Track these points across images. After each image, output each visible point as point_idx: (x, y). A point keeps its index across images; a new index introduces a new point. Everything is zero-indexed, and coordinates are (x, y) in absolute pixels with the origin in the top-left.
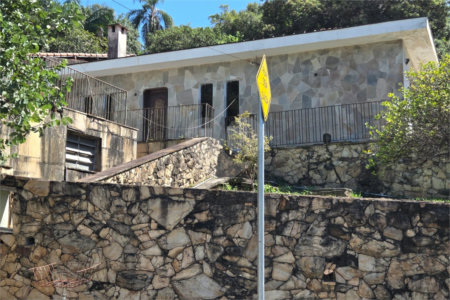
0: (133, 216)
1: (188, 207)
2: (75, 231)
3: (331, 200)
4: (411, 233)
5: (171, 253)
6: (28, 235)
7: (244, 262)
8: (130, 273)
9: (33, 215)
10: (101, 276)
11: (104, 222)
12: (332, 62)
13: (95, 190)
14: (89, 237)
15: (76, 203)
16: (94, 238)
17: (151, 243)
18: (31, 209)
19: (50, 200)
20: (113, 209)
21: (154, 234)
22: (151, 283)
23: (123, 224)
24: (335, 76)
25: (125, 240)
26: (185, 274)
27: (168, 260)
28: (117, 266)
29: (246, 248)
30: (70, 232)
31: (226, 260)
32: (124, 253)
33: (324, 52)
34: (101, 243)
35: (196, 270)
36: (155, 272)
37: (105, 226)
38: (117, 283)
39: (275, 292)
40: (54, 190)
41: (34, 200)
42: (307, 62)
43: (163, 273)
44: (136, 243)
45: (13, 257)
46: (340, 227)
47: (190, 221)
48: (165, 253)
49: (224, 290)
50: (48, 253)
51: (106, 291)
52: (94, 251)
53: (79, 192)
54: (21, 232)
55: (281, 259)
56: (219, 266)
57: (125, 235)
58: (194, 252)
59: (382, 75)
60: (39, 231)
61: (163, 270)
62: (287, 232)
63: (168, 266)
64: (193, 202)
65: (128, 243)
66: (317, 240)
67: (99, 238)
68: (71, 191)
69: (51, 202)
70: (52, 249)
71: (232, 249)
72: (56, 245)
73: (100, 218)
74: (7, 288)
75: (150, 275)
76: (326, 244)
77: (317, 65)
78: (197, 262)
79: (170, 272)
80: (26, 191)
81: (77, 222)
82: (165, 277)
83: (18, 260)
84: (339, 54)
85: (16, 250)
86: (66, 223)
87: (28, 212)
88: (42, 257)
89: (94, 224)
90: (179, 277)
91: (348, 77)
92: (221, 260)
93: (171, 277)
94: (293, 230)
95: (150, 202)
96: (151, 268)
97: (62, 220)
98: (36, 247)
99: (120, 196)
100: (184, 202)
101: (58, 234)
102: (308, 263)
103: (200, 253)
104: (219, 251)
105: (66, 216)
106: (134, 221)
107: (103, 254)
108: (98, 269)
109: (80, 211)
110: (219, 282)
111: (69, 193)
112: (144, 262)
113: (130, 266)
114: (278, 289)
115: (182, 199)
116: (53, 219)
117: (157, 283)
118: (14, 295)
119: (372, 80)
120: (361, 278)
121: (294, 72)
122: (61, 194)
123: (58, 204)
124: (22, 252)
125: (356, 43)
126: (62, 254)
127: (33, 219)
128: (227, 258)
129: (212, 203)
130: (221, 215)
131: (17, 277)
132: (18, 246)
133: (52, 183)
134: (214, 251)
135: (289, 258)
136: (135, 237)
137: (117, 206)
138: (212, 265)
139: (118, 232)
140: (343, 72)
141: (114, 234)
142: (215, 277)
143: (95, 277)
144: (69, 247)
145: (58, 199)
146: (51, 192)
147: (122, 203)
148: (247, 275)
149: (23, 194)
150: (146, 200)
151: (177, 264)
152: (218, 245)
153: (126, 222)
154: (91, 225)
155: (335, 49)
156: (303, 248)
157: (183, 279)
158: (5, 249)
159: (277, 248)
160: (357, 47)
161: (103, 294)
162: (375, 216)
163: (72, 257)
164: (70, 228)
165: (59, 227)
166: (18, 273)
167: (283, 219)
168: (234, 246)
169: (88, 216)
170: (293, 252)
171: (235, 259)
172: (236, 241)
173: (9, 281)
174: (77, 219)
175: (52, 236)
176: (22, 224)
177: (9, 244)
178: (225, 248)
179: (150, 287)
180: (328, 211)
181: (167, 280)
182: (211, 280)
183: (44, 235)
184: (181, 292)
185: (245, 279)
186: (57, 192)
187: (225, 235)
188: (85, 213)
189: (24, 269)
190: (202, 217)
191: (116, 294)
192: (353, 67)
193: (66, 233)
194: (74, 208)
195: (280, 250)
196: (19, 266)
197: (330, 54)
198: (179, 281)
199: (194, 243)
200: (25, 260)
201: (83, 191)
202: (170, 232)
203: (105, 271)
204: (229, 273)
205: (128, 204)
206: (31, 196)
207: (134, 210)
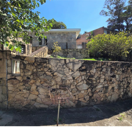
0: (64, 68)
1: (80, 65)
2: (45, 74)
3: (111, 62)
4: (124, 69)
5: (75, 78)
6: (27, 76)
7: (94, 79)
8: (64, 85)
9: (29, 69)
10: (55, 87)
11: (55, 70)
12: (64, 35)
13: (51, 60)
14: (50, 75)
15: (45, 64)
16: (52, 75)
17: (70, 76)
18: (28, 67)
19: (35, 64)
20: (58, 66)
21: (71, 73)
22: (70, 87)
23: (61, 71)
24: (65, 37)
25: (62, 75)
26: (79, 84)
27: (75, 80)
28: (60, 83)
29: (94, 75)
30: (43, 74)
31: (89, 79)
32: (62, 79)
33: (63, 33)
34: (54, 77)
35: (82, 82)
36: (71, 84)
37: (55, 72)
38: (60, 89)
39: (100, 85)
40: (36, 60)
41: (29, 64)
42: (60, 34)
43: (73, 84)
44: (65, 76)
45: (22, 84)
46: (113, 69)
47: (80, 69)
48: (74, 78)
49: (89, 87)
50: (36, 81)
51: (57, 91)
52: (52, 80)
53: (46, 61)
54: (24, 75)
55: (102, 77)
56: (88, 81)
57: (62, 74)
58: (82, 77)
59: (73, 38)
60: (32, 74)
61: (73, 83)
62: (103, 71)
63: (75, 82)
64: (81, 64)
65: (63, 76)
66: (109, 72)
67: (54, 75)
68: (43, 61)
69: (36, 64)
70: (37, 80)
71: (91, 76)
72: (38, 79)
73: (54, 69)
74: (20, 95)
75: (70, 85)
76: (111, 73)
77: (62, 35)
78: (82, 80)
79: (76, 84)
80: (25, 61)
81: (46, 71)
82: (74, 85)
83: (24, 85)
84: (65, 34)
85: (22, 82)
86: (42, 71)
87: (26, 68)
88: (33, 83)
89: (52, 71)
90: (78, 85)
91: (67, 38)
92: (88, 79)
93: (76, 85)
94: (104, 70)
95: (69, 64)
96: (70, 83)
97: (40, 70)
98: (31, 80)
99: (60, 62)
100: (79, 64)
101: (39, 75)
102: (107, 78)
103: (83, 78)
104: (88, 77)
105: (42, 69)
106: (65, 70)
107: (55, 80)
108: (54, 85)
109: (47, 67)
110: (88, 85)
111: (42, 62)
112: (68, 82)
113: (64, 83)
114: (101, 85)
115: (78, 63)
116: (37, 70)
117: (72, 87)
118: (23, 97)
119: (71, 39)
120: (116, 80)
121: (58, 36)
122: (39, 62)
123: (39, 65)
124: (25, 82)
125: (68, 32)
126: (41, 81)
127: (29, 71)
128: (90, 78)
129: (86, 64)
130: (88, 67)
131: (24, 91)
132: (23, 80)
133: (35, 58)
134: (86, 77)
135: (103, 77)
136: (65, 75)
137: (59, 65)
138: (86, 81)
139: (60, 73)
140: (66, 37)
141: (59, 74)
142: (87, 84)
143: (53, 88)
144: (43, 79)
145: (38, 63)
146: (35, 61)
147: (61, 64)
148: (94, 82)
149: (24, 62)
150: (68, 63)
151: (77, 81)
152: (87, 75)
153: (62, 70)
154: (51, 71)
155: (65, 33)
156: (106, 74)
157: (79, 85)
158: (18, 81)
159: (101, 75)
160: (69, 33)
161: (56, 92)
162: (119, 66)
163: (44, 82)
164: (43, 73)
165: (39, 73)
166: (24, 89)
167: (102, 67)
168: (91, 75)
169: (49, 69)
170: (104, 75)
171: (92, 78)
172: (92, 74)
173: (20, 92)
174: (45, 70)
175: (37, 76)
176: (24, 72)
177: (20, 80)
178: (89, 76)
179: (70, 88)
180: (111, 65)
181: (75, 86)
182: (86, 85)
183: (34, 76)
184: (79, 89)
185: (94, 83)
186: (38, 61)
187: (89, 72)
188: (48, 68)
189: (26, 87)
190: (84, 68)
191: (60, 92)
192: (68, 36)
193: (42, 74)
194: (44, 66)
195: (102, 75)
196: (24, 87)
197: (64, 33)
198: (78, 86)
199: (82, 75)
200: (27, 85)
201: (47, 61)
202: (75, 72)
203: (56, 85)
204: (90, 82)
205: (62, 65)
206: (27, 62)
207: (65, 66)
